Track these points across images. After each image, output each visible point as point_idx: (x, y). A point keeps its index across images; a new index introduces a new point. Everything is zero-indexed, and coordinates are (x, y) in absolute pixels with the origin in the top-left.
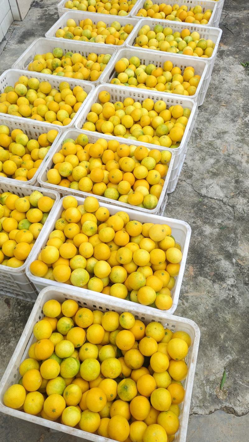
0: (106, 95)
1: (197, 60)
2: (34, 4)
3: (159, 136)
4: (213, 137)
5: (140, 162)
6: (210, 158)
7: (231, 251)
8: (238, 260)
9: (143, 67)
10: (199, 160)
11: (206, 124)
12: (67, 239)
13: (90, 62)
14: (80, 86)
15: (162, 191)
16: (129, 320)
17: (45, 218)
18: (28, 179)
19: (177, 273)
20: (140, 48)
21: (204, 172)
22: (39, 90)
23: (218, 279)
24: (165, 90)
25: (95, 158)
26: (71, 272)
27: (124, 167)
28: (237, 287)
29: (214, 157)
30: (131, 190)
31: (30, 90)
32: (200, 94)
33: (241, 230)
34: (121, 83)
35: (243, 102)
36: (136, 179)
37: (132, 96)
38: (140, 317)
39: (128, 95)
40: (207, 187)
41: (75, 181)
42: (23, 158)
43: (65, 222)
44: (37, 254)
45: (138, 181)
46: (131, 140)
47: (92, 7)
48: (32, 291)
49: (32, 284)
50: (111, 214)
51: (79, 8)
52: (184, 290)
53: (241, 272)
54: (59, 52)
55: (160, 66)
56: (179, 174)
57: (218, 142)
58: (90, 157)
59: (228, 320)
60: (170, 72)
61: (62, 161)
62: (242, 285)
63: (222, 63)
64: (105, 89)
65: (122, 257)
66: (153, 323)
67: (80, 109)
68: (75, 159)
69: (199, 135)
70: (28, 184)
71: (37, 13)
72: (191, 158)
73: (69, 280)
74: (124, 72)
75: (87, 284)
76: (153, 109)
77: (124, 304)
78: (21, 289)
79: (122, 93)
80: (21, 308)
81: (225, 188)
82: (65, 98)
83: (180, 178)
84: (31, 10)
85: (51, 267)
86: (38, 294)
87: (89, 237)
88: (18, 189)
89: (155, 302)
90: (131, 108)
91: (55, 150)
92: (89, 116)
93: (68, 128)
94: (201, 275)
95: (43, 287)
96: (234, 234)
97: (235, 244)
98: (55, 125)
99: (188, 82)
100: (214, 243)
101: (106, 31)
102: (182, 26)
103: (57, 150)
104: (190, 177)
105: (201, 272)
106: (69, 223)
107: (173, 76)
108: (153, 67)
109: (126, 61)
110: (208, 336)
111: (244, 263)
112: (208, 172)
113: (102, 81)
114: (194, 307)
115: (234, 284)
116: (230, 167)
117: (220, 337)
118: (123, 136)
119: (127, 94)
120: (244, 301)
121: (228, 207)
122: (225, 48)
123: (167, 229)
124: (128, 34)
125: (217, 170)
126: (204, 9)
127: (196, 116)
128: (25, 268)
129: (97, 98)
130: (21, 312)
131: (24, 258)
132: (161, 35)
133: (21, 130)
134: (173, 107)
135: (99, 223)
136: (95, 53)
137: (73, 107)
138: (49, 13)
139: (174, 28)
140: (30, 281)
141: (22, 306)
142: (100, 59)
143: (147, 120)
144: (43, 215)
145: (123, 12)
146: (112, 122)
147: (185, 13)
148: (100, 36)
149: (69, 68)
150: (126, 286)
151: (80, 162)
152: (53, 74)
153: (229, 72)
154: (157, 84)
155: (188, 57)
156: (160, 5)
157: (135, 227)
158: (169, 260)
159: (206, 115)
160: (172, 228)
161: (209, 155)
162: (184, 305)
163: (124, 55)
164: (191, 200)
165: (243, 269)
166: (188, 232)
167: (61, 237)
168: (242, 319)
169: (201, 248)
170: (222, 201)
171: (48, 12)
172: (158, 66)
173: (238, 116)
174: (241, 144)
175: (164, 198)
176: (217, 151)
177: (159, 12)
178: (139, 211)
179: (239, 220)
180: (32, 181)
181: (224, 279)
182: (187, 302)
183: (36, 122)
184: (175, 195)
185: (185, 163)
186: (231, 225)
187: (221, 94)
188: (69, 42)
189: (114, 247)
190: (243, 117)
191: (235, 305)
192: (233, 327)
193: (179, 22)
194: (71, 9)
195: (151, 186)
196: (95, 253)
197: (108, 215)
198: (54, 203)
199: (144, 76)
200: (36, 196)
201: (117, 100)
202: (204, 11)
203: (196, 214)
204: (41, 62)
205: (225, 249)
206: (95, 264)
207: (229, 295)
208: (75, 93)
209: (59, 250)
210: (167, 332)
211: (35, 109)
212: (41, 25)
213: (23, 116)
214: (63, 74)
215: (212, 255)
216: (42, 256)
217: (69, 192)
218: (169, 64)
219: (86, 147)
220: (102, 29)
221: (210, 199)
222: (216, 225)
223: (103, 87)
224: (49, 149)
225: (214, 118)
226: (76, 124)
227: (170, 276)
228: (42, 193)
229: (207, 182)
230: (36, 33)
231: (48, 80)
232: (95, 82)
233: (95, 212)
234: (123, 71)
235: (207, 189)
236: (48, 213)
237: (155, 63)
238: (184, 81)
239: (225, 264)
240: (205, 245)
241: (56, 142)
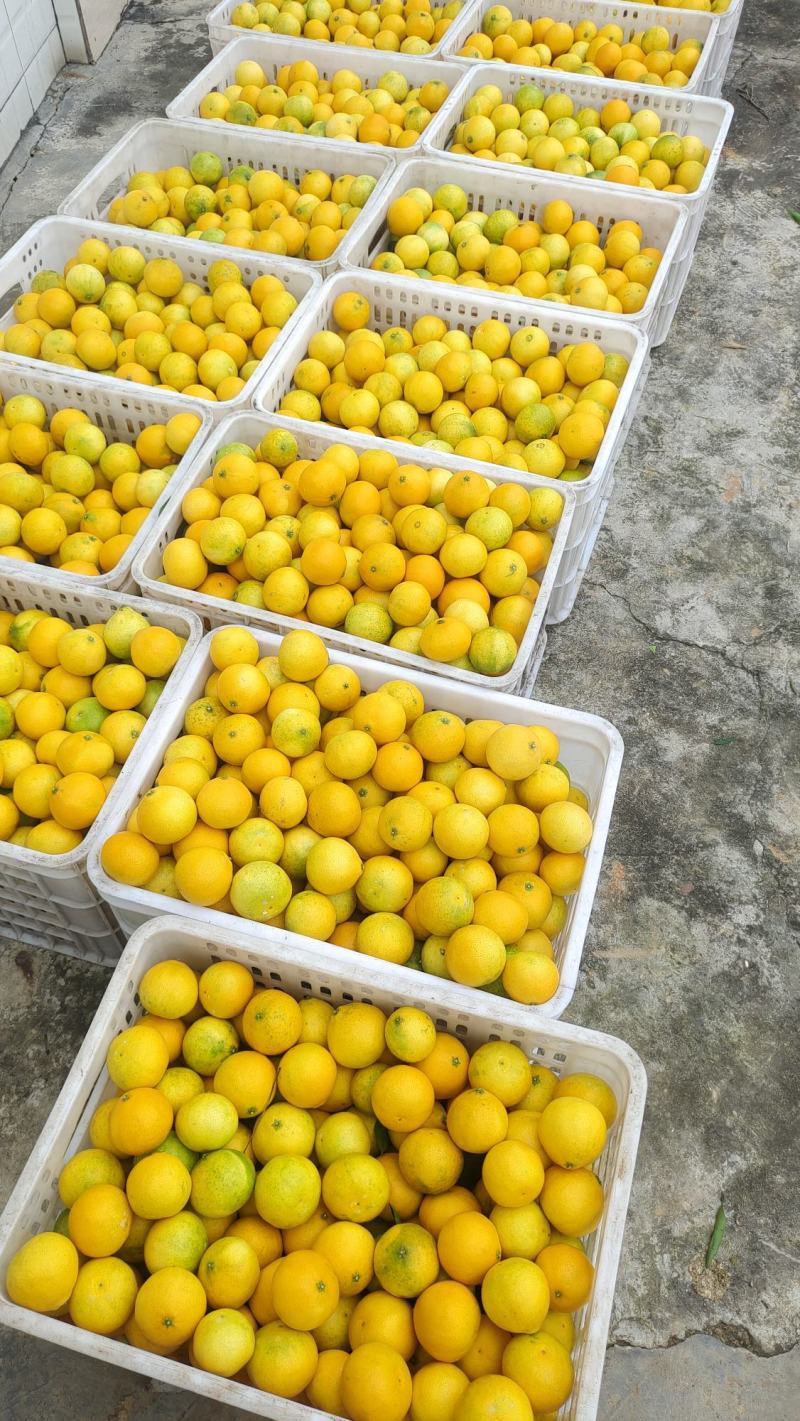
0: (358, 305)
1: (649, 198)
2: (132, 11)
3: (526, 441)
4: (698, 448)
5: (462, 521)
6: (687, 514)
7: (749, 817)
8: (770, 847)
9: (476, 219)
10: (651, 520)
11: (676, 404)
12: (221, 764)
13: (309, 200)
14: (272, 274)
15: (532, 619)
16: (416, 1033)
17: (152, 696)
18: (102, 570)
19: (576, 885)
20: (470, 157)
21: (667, 558)
22: (142, 286)
23: (707, 908)
24: (544, 294)
25: (319, 506)
26: (235, 872)
27: (411, 536)
28: (767, 934)
29: (699, 511)
30: (432, 612)
31: (116, 285)
32: (659, 309)
33: (783, 750)
34: (406, 268)
35: (795, 338)
36: (449, 578)
37: (441, 310)
38: (452, 1026)
39: (430, 307)
40: (674, 609)
41: (252, 578)
42: (88, 500)
43: (217, 709)
44: (124, 812)
45: (454, 587)
46: (433, 450)
47: (317, 25)
48: (105, 929)
49: (105, 907)
50: (368, 687)
51: (277, 28)
52: (594, 941)
53: (780, 887)
54: (211, 164)
55: (532, 218)
56: (585, 564)
57: (712, 465)
58: (303, 503)
59: (736, 1040)
60: (565, 235)
61: (212, 513)
62: (782, 929)
63: (729, 213)
64: (355, 286)
65: (399, 828)
66: (495, 1045)
67: (275, 347)
68: (252, 509)
69: (650, 441)
70: (101, 586)
71: (141, 38)
72: (623, 513)
73: (227, 898)
74: (415, 233)
75: (284, 914)
76: (508, 354)
77: (403, 980)
78: (70, 924)
79: (409, 299)
80: (66, 984)
81: (732, 613)
82: (225, 313)
83: (588, 577)
84: (121, 29)
85: (168, 854)
86: (126, 942)
87: (293, 761)
88: (70, 600)
89: (501, 977)
90: (436, 351)
91: (192, 479)
92: (301, 372)
93: (232, 409)
94: (650, 892)
95: (140, 918)
96: (760, 760)
97: (761, 795)
98: (192, 398)
99: (621, 269)
100: (693, 790)
101: (362, 101)
102: (607, 89)
103: (196, 479)
104: (620, 574)
105: (649, 882)
106: (231, 714)
107: (572, 248)
108: (508, 218)
109: (423, 197)
110: (670, 1092)
111: (790, 856)
112: (679, 559)
113: (344, 262)
114: (627, 996)
115: (756, 924)
116: (749, 544)
117: (709, 1094)
118: (409, 438)
119: (425, 305)
120: (787, 980)
121: (742, 674)
122: (739, 162)
123: (546, 741)
124: (431, 112)
125: (708, 554)
126: (676, 37)
127: (645, 378)
128: (83, 855)
129: (327, 315)
130: (68, 998)
131: (81, 825)
132: (538, 119)
133: (84, 411)
134: (570, 349)
135: (327, 715)
136: (324, 172)
137: (249, 342)
138: (178, 41)
139: (578, 95)
140: (98, 897)
141: (71, 979)
142: (341, 189)
143: (486, 387)
144: (147, 688)
145: (416, 42)
146: (376, 393)
147: (615, 50)
148: (342, 117)
149: (241, 217)
150: (410, 924)
151: (268, 518)
152: (190, 235)
153: (752, 239)
154: (521, 273)
155: (622, 190)
156: (536, 22)
157: (442, 733)
158: (550, 842)
159: (677, 376)
160: (560, 739)
161: (683, 506)
162: (594, 988)
163: (418, 180)
164: (624, 647)
165: (786, 875)
166: (613, 753)
167: (204, 759)
168: (779, 1039)
169: (652, 805)
170: (723, 654)
171: (175, 36)
172: (526, 216)
173: (777, 382)
174: (785, 472)
175: (538, 639)
176: (708, 492)
177: (533, 44)
178: (457, 680)
179: (775, 715)
180: (114, 575)
181: (724, 906)
182: (603, 978)
183: (131, 387)
184: (570, 630)
185: (604, 529)
186: (752, 732)
187: (724, 311)
188: (244, 136)
189: (373, 794)
190: (796, 384)
191: (760, 992)
192: (751, 1064)
193: (595, 79)
194: (251, 28)
195: (494, 600)
196: (313, 811)
197: (355, 690)
198: (182, 648)
199: (479, 246)
200: (126, 626)
201: (390, 323)
202: (675, 45)
203: (638, 693)
204: (151, 198)
205: (728, 810)
206: (311, 850)
207: (739, 958)
208: (257, 297)
209: (195, 801)
210: (537, 1077)
211: (128, 345)
212: (153, 77)
213: (90, 369)
214: (221, 235)
215: (688, 828)
216: (140, 817)
217: (232, 613)
218: (562, 212)
219: (287, 473)
220: (348, 94)
221: (683, 648)
222: (703, 730)
223: (347, 278)
224: (171, 475)
225: (702, 386)
226: (260, 397)
227: (553, 895)
228: (144, 614)
229: (675, 592)
230: (138, 104)
231: (173, 255)
232: (324, 263)
233: (314, 680)
234: (414, 229)
235: (673, 613)
236: (163, 679)
237: (516, 206)
238: (608, 265)
239: (727, 857)
240: (664, 796)
241: (195, 453)
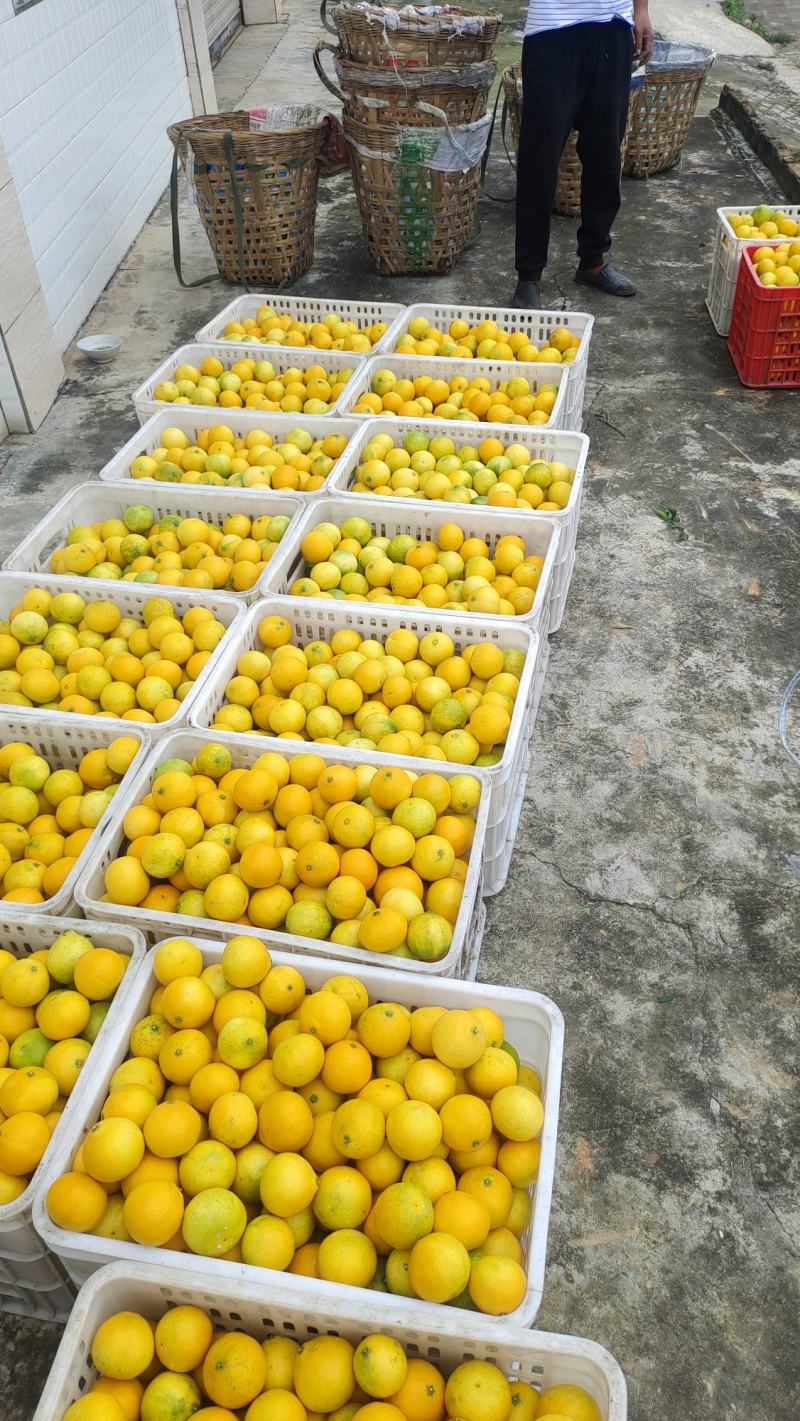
0: (280, 626)
1: (527, 517)
2: (67, 388)
3: (443, 732)
4: (602, 719)
5: (389, 813)
6: (601, 779)
7: (702, 1075)
8: (726, 1105)
9: (381, 543)
10: (569, 788)
11: (577, 681)
12: (168, 1084)
13: (231, 539)
14: (202, 606)
15: (463, 900)
16: (385, 1364)
17: (97, 1020)
18: (46, 895)
19: (534, 1174)
20: (371, 495)
21: (588, 822)
22: (82, 625)
23: (674, 1178)
24: (446, 603)
25: (254, 812)
26: (186, 1204)
27: (342, 833)
28: (736, 1199)
29: (611, 775)
30: (369, 903)
31: (58, 626)
32: (549, 603)
33: (724, 1002)
34: (322, 590)
35: (673, 615)
36: (381, 868)
37: (355, 624)
38: (424, 1350)
39: (344, 622)
40: (601, 870)
41: (193, 888)
42: (32, 827)
43: (162, 1027)
44: (69, 1152)
45: (386, 875)
46: (358, 749)
47: (230, 395)
48: (56, 1280)
49: (53, 1257)
50: (313, 984)
51: (196, 401)
52: (567, 1229)
53: (741, 1146)
54: (142, 516)
55: (428, 539)
56: (513, 835)
57: (617, 733)
58: (239, 810)
59: (722, 1322)
60: (458, 551)
61: (153, 829)
62: (750, 1191)
63: (601, 514)
64: (276, 610)
65: (352, 1136)
66: (469, 1366)
67: (206, 670)
68: (190, 821)
69: (558, 716)
70: (45, 913)
71: (76, 409)
72: (543, 783)
73: (180, 1233)
74: (327, 560)
75: (239, 1244)
76: (418, 657)
77: (367, 1305)
78: (17, 1278)
79: (326, 616)
80: (16, 1347)
81: (655, 869)
82: (160, 642)
83: (518, 847)
84: (58, 403)
85: (116, 1192)
86: (78, 1292)
87: (241, 1073)
88: (13, 930)
89: (468, 1287)
90: (353, 660)
91: (132, 797)
92: (232, 689)
93: (168, 729)
94: (617, 1169)
95: (90, 1267)
96: (704, 1015)
97: (710, 1050)
98: (131, 722)
99: (510, 575)
100: (645, 1053)
101: (273, 455)
102: (481, 430)
103: (137, 796)
104: (548, 841)
105: (614, 1158)
106: (177, 1030)
107: (465, 562)
108: (408, 541)
109: (332, 530)
110: (664, 1391)
111: (747, 1112)
112: (600, 822)
113: (265, 590)
114: (607, 1287)
115: (724, 1189)
116: (661, 802)
117: (704, 1388)
118: (335, 739)
119: (340, 621)
120: (763, 1247)
121: (674, 928)
122: (603, 473)
123: (488, 1023)
124: (333, 459)
125: (624, 814)
126: (535, 383)
127: (546, 661)
128: (29, 1203)
129: (253, 636)
130: (18, 1365)
131: (25, 1168)
132: (425, 458)
133: (29, 744)
134: (472, 648)
135: (273, 1019)
136: (244, 514)
137: (183, 666)
138: (109, 409)
139: (458, 438)
140: (46, 1248)
141: (22, 1342)
142: (259, 528)
143: (400, 687)
144: (91, 1011)
145: (316, 404)
146: (301, 701)
147: (485, 398)
148: (257, 470)
149: (172, 559)
150: (370, 1238)
151: (207, 827)
152: (126, 576)
153: (624, 535)
154: (423, 586)
155: (502, 512)
156: (417, 380)
157: (388, 1026)
158: (502, 1130)
159: (574, 657)
160: (502, 1019)
161: (596, 772)
162: (573, 1282)
163: (327, 517)
164: (560, 913)
165: (745, 1133)
166: (554, 1029)
167: (151, 1082)
168: (766, 1314)
169: (607, 1073)
170: (653, 910)
171: (107, 405)
172: (423, 537)
173: (664, 654)
174: (683, 733)
175: (473, 916)
176: (617, 758)
177: (416, 397)
178: (398, 969)
179: (711, 968)
180: (57, 900)
181: (691, 1174)
182: (581, 1269)
183: (77, 718)
184: (507, 900)
185: (527, 800)
186: (692, 987)
187: (608, 598)
188: (170, 490)
189: (325, 1099)
190: (681, 655)
191: (739, 1264)
192: (741, 1347)
193: (470, 423)
194: (172, 402)
195: (427, 884)
196: (264, 1127)
197: (299, 989)
198: (126, 966)
199: (383, 567)
200: (70, 950)
201: (311, 637)
202: (535, 389)
203: (579, 958)
204: (89, 549)
205: (681, 1070)
206: (264, 1169)
207: (713, 1229)
208: (188, 625)
209: (142, 1130)
210: (517, 1396)
211: (71, 679)
212: (88, 440)
213: (36, 704)
214: (154, 576)
215: (645, 1093)
216: (85, 1156)
217: (174, 925)
218: (453, 533)
219: (223, 783)
220: (261, 450)
221: (616, 908)
222: (645, 989)
223: (270, 604)
224: (113, 795)
225: (598, 664)
226: (194, 716)
227: (513, 1187)
228: (88, 936)
229: (600, 854)
230: (75, 463)
231: (111, 597)
232: (247, 593)
233: (259, 984)
234: (325, 557)
235: (601, 874)
236: (108, 1001)
237: (414, 531)
238: (499, 573)
239: (686, 1120)
240: (618, 1062)
241: (135, 771)
